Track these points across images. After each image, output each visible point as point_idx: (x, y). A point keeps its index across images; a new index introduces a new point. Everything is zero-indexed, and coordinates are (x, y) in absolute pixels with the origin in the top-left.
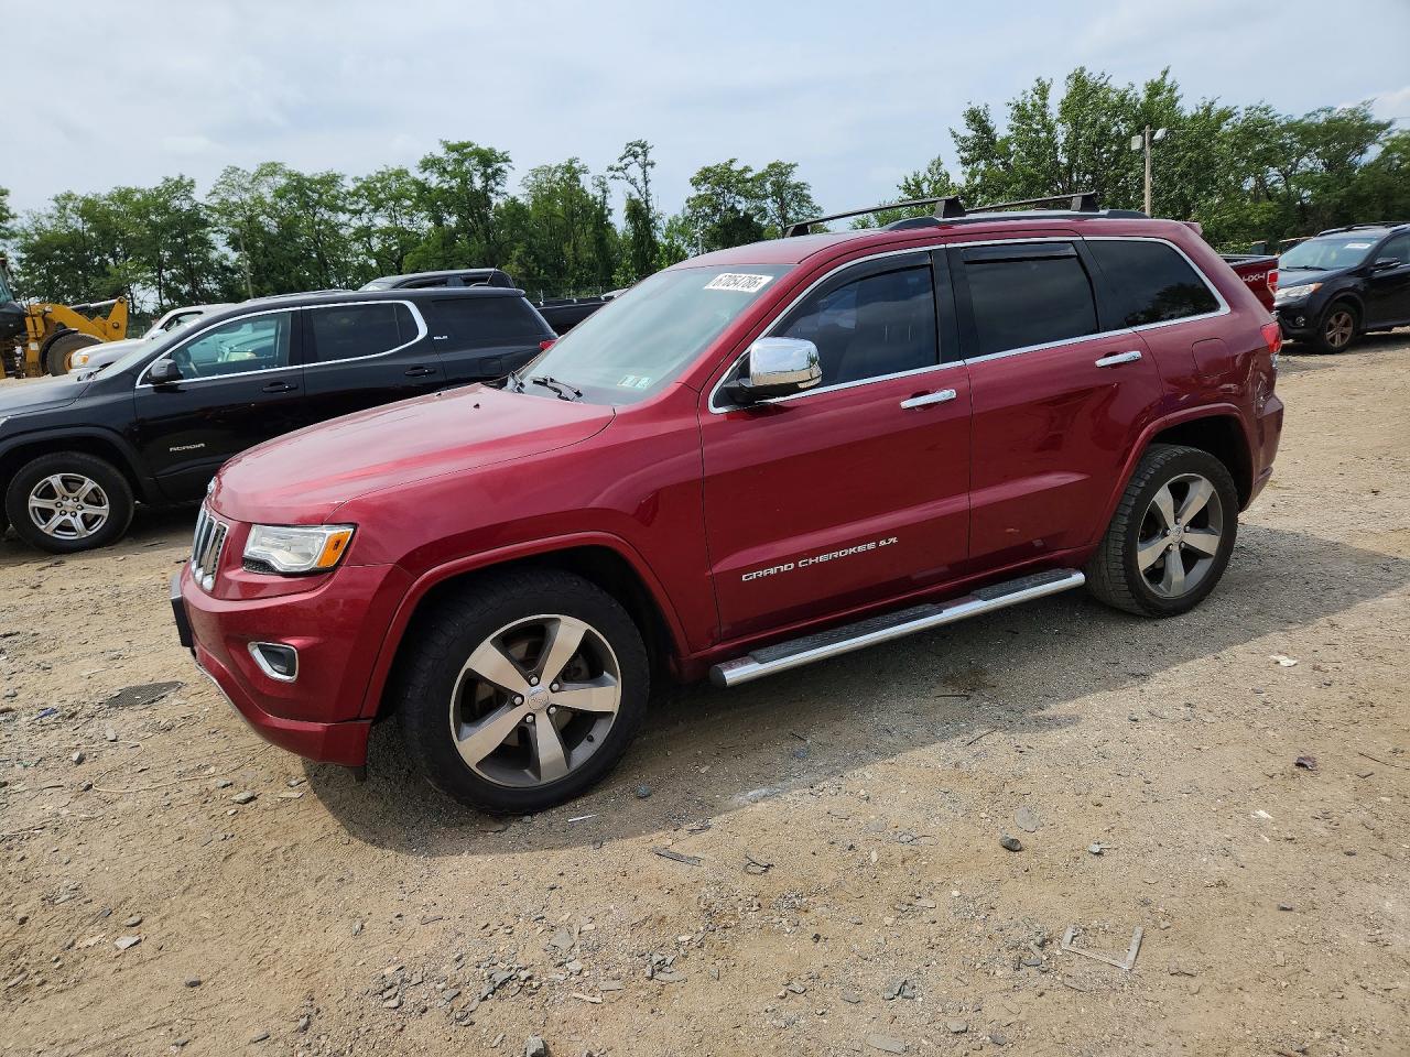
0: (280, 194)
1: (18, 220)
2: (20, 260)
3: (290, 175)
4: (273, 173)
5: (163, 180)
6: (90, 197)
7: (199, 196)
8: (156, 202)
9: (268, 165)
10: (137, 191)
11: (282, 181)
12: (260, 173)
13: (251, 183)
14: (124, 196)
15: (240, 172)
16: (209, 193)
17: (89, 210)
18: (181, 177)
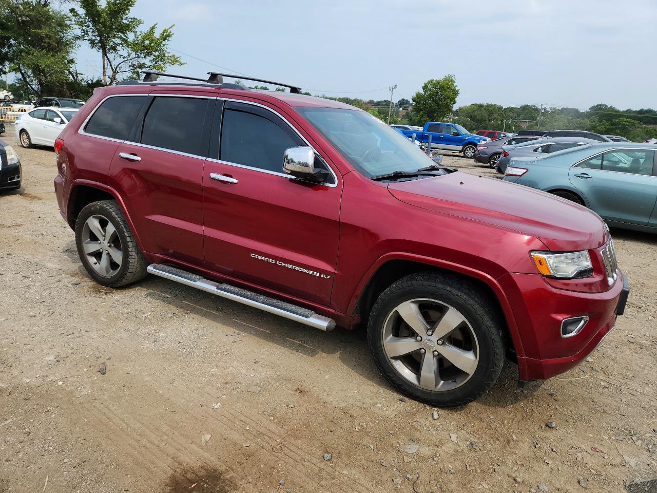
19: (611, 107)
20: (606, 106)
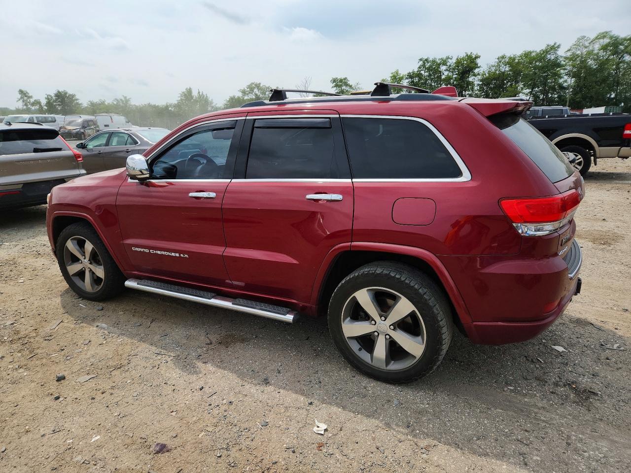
0: (604, 48)
1: (481, 68)
2: (478, 85)
3: (611, 37)
4: (604, 37)
5: (546, 46)
6: (512, 56)
7: (561, 52)
8: (542, 56)
9: (603, 33)
10: (533, 52)
11: (606, 41)
12: (596, 38)
13: (590, 43)
14: (527, 55)
15: (585, 38)
16: (566, 50)
17: (511, 62)
18: (555, 44)
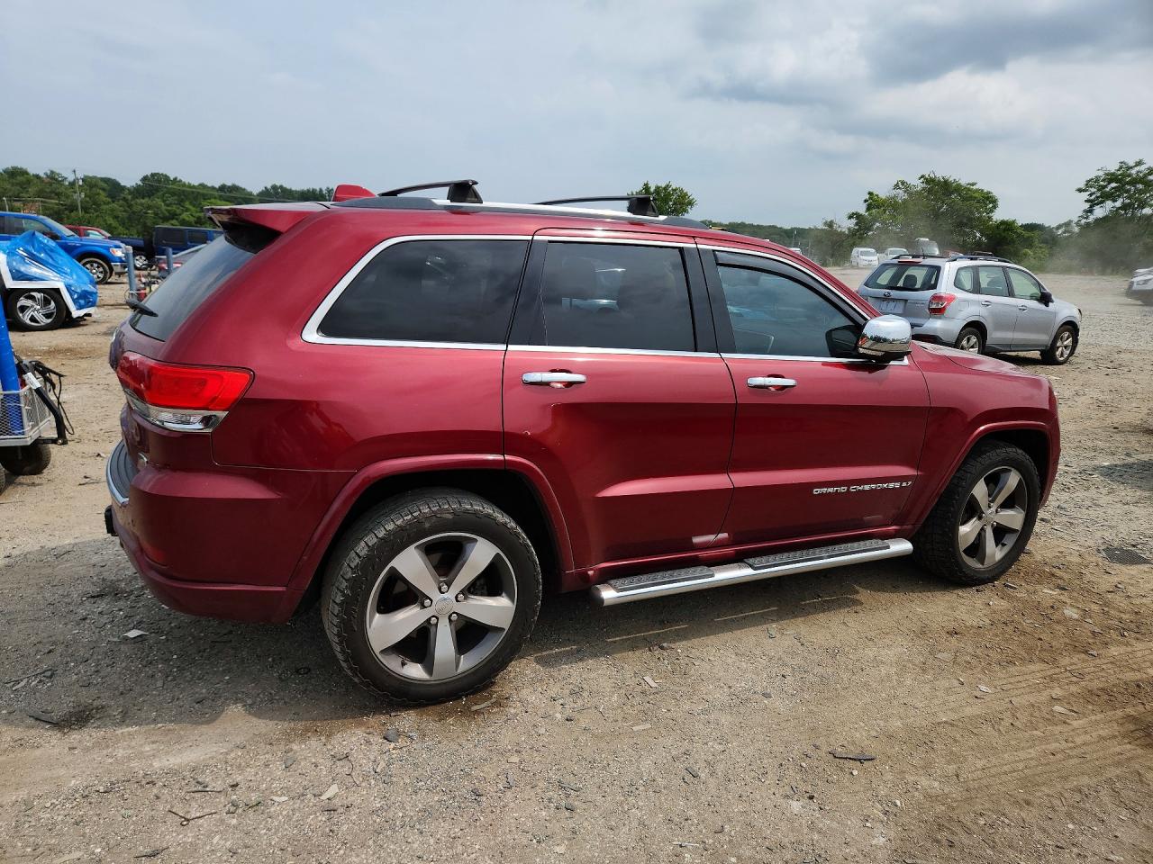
19: (176, 179)
20: (166, 177)
